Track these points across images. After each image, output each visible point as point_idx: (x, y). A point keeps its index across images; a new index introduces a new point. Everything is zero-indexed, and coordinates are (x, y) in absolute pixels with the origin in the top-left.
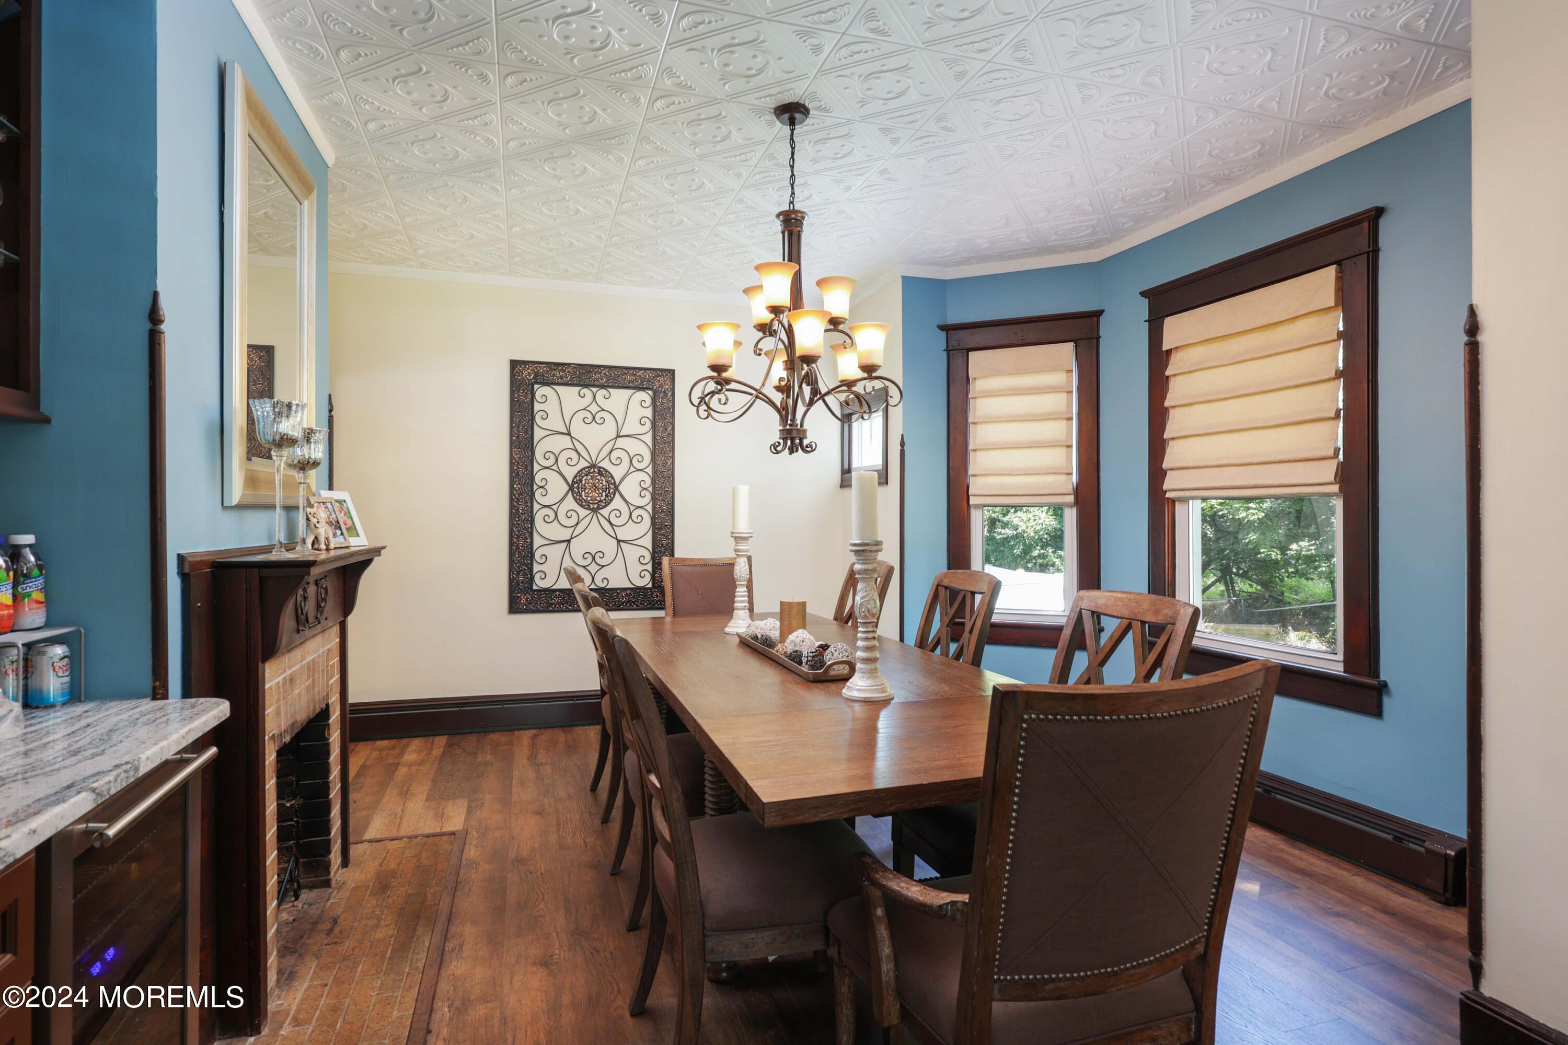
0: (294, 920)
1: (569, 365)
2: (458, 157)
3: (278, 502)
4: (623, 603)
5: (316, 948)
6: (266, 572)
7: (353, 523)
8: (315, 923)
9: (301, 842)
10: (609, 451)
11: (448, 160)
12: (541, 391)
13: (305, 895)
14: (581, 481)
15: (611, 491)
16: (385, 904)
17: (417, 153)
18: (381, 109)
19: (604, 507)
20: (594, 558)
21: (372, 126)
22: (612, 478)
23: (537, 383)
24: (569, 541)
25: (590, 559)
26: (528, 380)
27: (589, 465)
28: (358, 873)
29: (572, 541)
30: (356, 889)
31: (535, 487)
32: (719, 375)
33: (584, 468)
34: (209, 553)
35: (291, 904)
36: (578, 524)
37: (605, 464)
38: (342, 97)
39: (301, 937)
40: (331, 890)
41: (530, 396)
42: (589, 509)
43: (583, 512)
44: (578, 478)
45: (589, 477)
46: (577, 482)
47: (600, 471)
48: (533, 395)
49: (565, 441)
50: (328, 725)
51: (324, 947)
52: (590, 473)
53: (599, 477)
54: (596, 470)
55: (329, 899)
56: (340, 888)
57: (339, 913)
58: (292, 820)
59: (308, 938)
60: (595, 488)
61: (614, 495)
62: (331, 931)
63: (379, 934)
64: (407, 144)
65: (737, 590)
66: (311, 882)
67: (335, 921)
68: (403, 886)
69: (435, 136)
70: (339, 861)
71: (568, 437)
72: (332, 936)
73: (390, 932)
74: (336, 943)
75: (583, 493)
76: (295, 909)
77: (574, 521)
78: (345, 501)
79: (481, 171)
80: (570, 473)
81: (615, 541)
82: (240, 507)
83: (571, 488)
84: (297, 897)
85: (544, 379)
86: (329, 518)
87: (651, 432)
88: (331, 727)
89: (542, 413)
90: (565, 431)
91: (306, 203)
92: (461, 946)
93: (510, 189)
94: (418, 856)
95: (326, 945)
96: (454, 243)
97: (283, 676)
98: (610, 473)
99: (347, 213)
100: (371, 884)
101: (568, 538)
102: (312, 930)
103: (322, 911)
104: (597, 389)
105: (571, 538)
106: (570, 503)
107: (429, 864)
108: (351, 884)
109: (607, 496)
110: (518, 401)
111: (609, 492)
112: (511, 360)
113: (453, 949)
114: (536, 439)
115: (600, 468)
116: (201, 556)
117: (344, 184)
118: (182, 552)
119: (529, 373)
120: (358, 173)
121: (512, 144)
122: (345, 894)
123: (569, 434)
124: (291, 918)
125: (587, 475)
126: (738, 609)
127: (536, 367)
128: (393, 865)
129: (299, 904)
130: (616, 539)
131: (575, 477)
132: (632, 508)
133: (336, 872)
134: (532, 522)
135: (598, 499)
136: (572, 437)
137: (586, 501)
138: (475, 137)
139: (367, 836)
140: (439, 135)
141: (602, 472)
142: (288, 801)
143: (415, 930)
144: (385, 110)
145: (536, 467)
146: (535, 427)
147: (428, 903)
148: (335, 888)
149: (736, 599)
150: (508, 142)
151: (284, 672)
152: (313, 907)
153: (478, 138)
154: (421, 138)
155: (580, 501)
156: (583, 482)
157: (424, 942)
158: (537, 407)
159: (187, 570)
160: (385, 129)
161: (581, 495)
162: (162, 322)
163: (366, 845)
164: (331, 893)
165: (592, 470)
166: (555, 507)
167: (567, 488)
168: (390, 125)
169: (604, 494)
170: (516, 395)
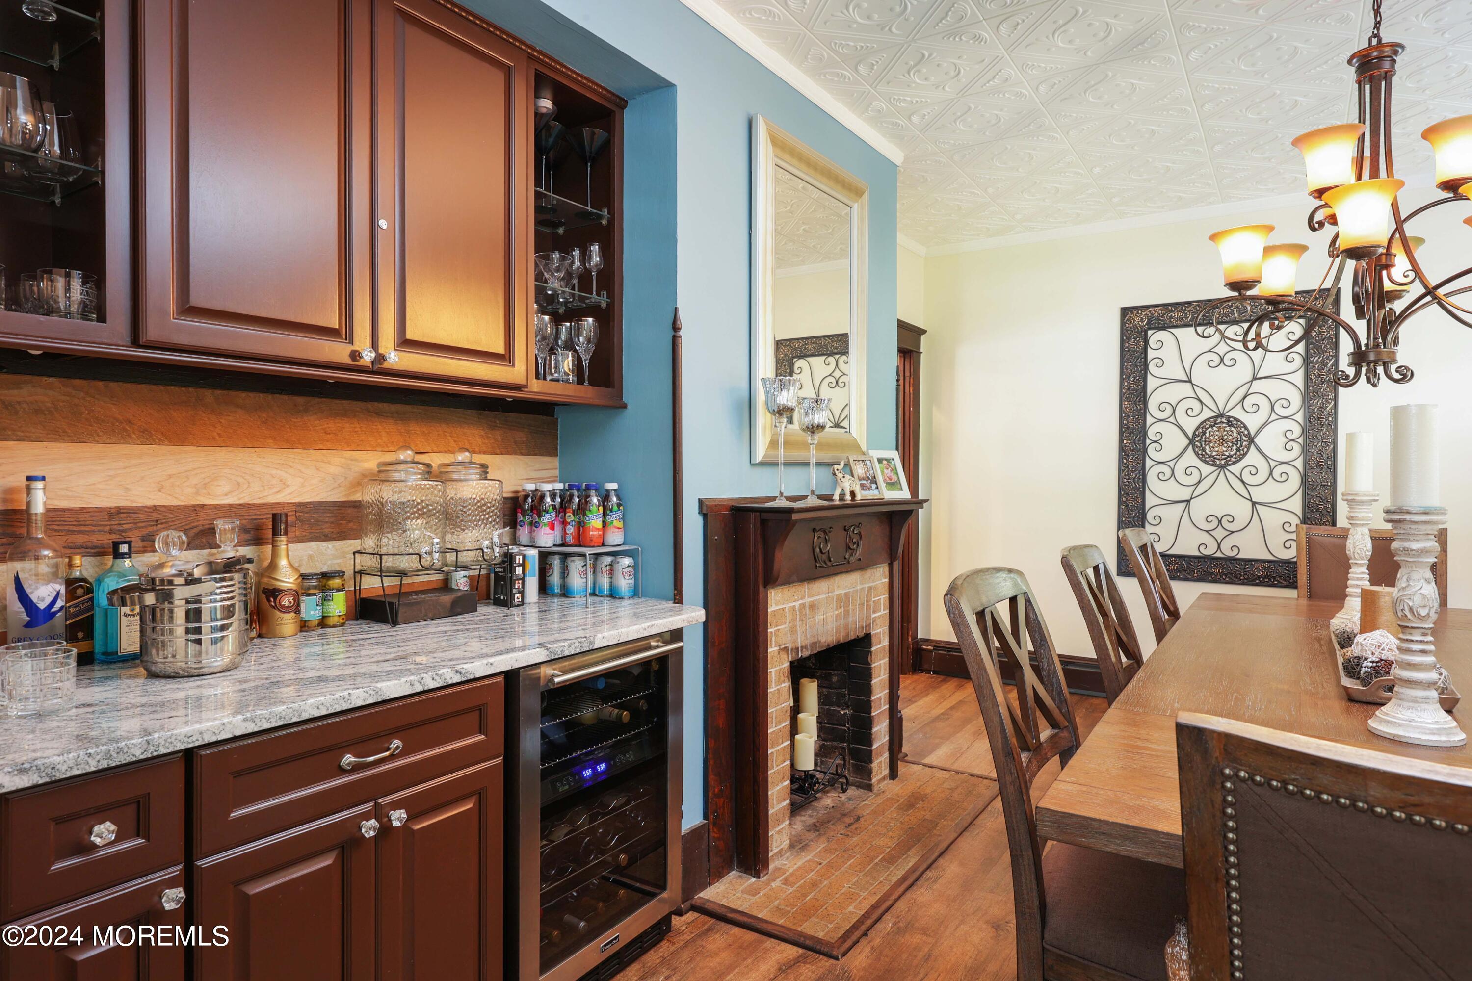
0: (833, 807)
1: (1189, 303)
2: (1000, 120)
3: (813, 460)
4: (1259, 577)
5: (832, 833)
6: (765, 516)
7: (899, 478)
8: (844, 815)
9: (852, 746)
10: (1243, 396)
11: (993, 125)
12: (1155, 337)
13: (852, 791)
14: (1204, 433)
15: (1245, 443)
16: (901, 820)
17: (962, 128)
18: (914, 102)
19: (1234, 463)
20: (1220, 522)
21: (915, 119)
22: (1245, 427)
23: (1150, 329)
24: (1188, 501)
25: (1216, 522)
26: (1141, 326)
27: (1216, 415)
28: (899, 787)
29: (1192, 501)
30: (889, 799)
31: (1148, 442)
32: (1240, 294)
33: (1208, 419)
34: (732, 499)
35: (837, 795)
36: (1199, 482)
37: (1237, 413)
38: (882, 105)
39: (829, 822)
40: (871, 794)
41: (1142, 344)
42: (1214, 465)
43: (1206, 469)
44: (1200, 430)
45: (1215, 429)
46: (1198, 436)
47: (1229, 421)
48: (1146, 342)
49: (1186, 390)
50: (871, 652)
51: (838, 835)
52: (1216, 424)
53: (1227, 429)
54: (1224, 420)
55: (865, 801)
56: (878, 795)
57: (864, 814)
58: (845, 726)
59: (833, 824)
60: (1222, 441)
61: (1248, 449)
62: (850, 825)
63: (878, 842)
64: (950, 124)
65: (1350, 571)
66: (858, 782)
67: (858, 819)
68: (925, 810)
69: (970, 108)
70: (886, 772)
71: (1189, 384)
72: (849, 829)
73: (890, 844)
74: (848, 836)
75: (1207, 447)
76: (839, 799)
77: (1195, 478)
78: (893, 459)
79: (1029, 125)
80: (1190, 426)
81: (1250, 503)
82: (762, 464)
83: (1192, 441)
84: (844, 791)
85: (1159, 323)
86: (866, 474)
87: (1303, 369)
88: (873, 654)
89: (1157, 360)
90: (1186, 379)
91: (856, 206)
92: (938, 878)
93: (1068, 132)
94: (952, 790)
95: (841, 834)
96: (1044, 200)
97: (800, 602)
98: (1242, 423)
99: (940, 199)
100: (902, 800)
101: (1188, 498)
102: (839, 819)
103: (855, 808)
104: (1226, 326)
105: (1191, 498)
106: (1190, 458)
107: (957, 800)
108: (888, 795)
109: (1238, 450)
110: (1129, 350)
111: (1241, 446)
112: (1122, 308)
113: (930, 878)
114: (1149, 389)
115: (1230, 417)
116: (719, 501)
117: (923, 176)
118: (702, 497)
119: (1142, 319)
120: (928, 162)
121: (1042, 88)
122: (879, 800)
123: (1190, 381)
124: (832, 805)
125: (1211, 426)
126: (1351, 596)
127: (1150, 312)
128: (928, 791)
129: (843, 797)
130: (1251, 500)
131: (1197, 429)
132: (1273, 464)
133: (880, 781)
134: (1144, 481)
135: (1227, 454)
136: (1193, 384)
137: (1210, 456)
138: (1004, 95)
139: (927, 761)
140: (973, 107)
141: (1232, 422)
142: (843, 709)
143: (909, 849)
144: (917, 101)
145: (1149, 420)
146: (1149, 376)
147: (935, 832)
148: (874, 794)
149: (1349, 582)
150: (1037, 88)
151: (803, 598)
152: (851, 802)
153: (1007, 95)
154: (959, 114)
155: (1202, 456)
156: (1207, 435)
157: (910, 861)
158: (1151, 354)
159: (705, 512)
160: (927, 117)
161: (1204, 450)
162: (680, 329)
163: (921, 767)
164: (869, 797)
165: (1219, 420)
166: (1171, 464)
167: (1187, 442)
168: (929, 113)
169: (1235, 447)
170: (1126, 345)
